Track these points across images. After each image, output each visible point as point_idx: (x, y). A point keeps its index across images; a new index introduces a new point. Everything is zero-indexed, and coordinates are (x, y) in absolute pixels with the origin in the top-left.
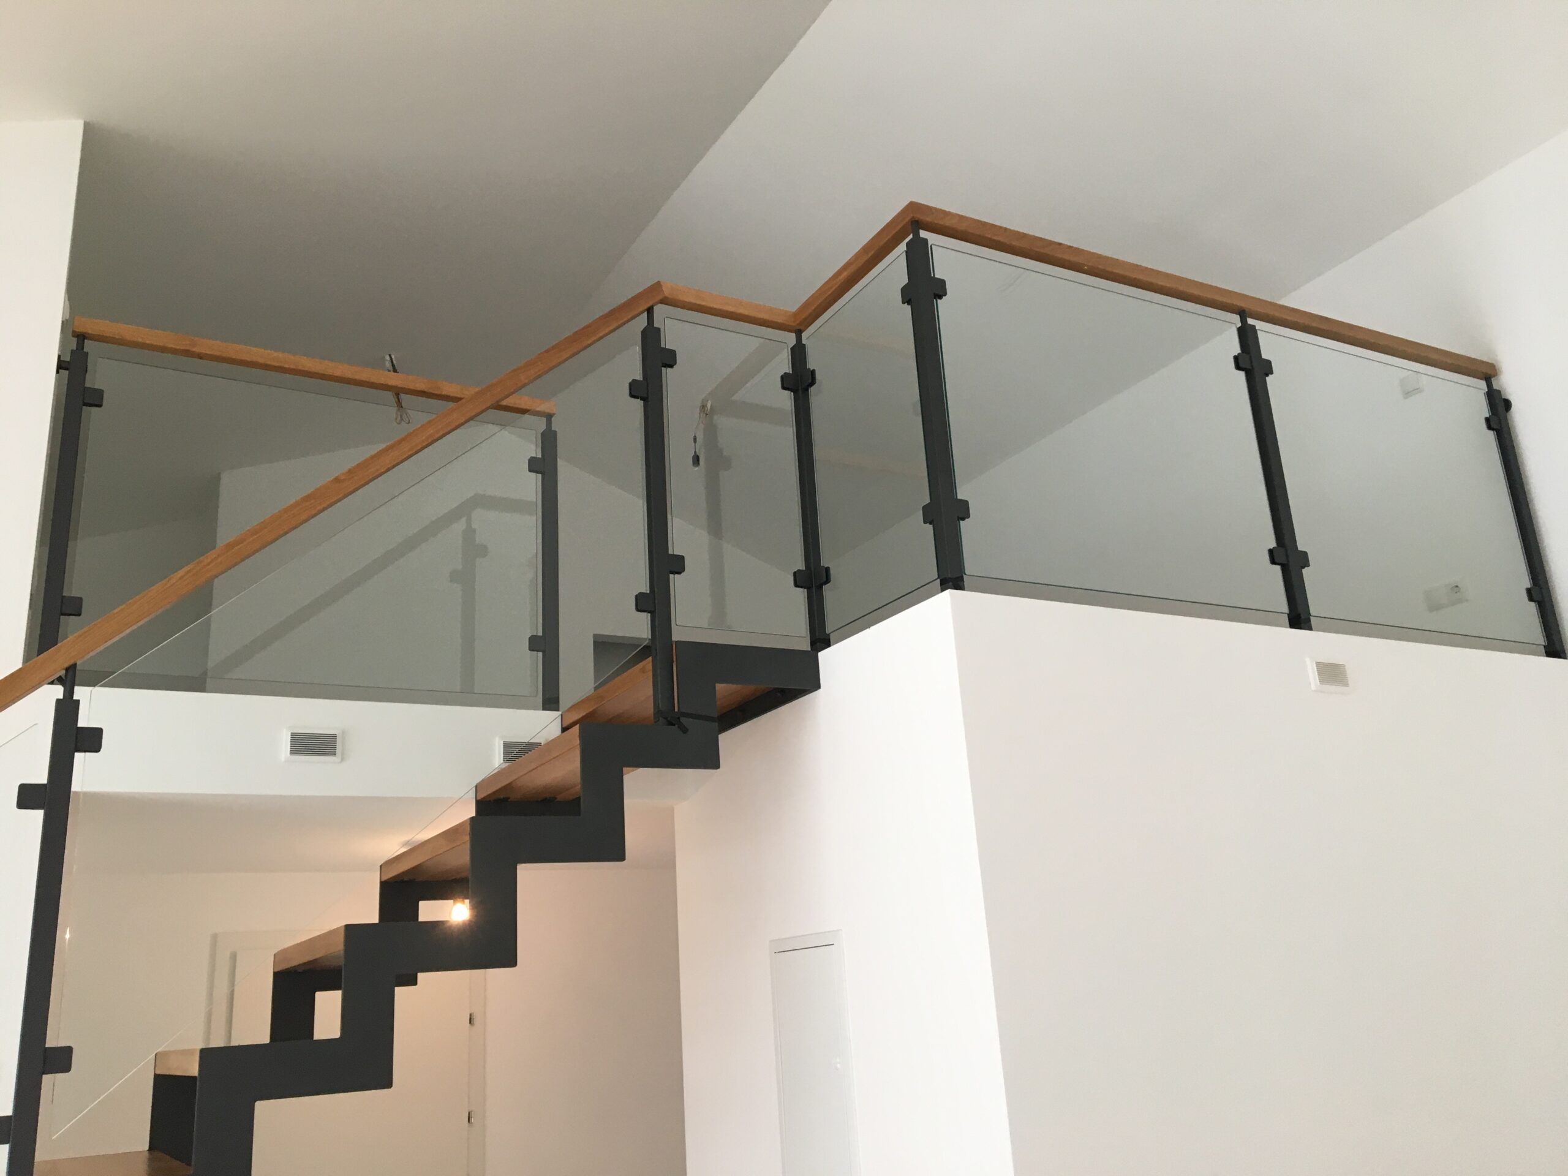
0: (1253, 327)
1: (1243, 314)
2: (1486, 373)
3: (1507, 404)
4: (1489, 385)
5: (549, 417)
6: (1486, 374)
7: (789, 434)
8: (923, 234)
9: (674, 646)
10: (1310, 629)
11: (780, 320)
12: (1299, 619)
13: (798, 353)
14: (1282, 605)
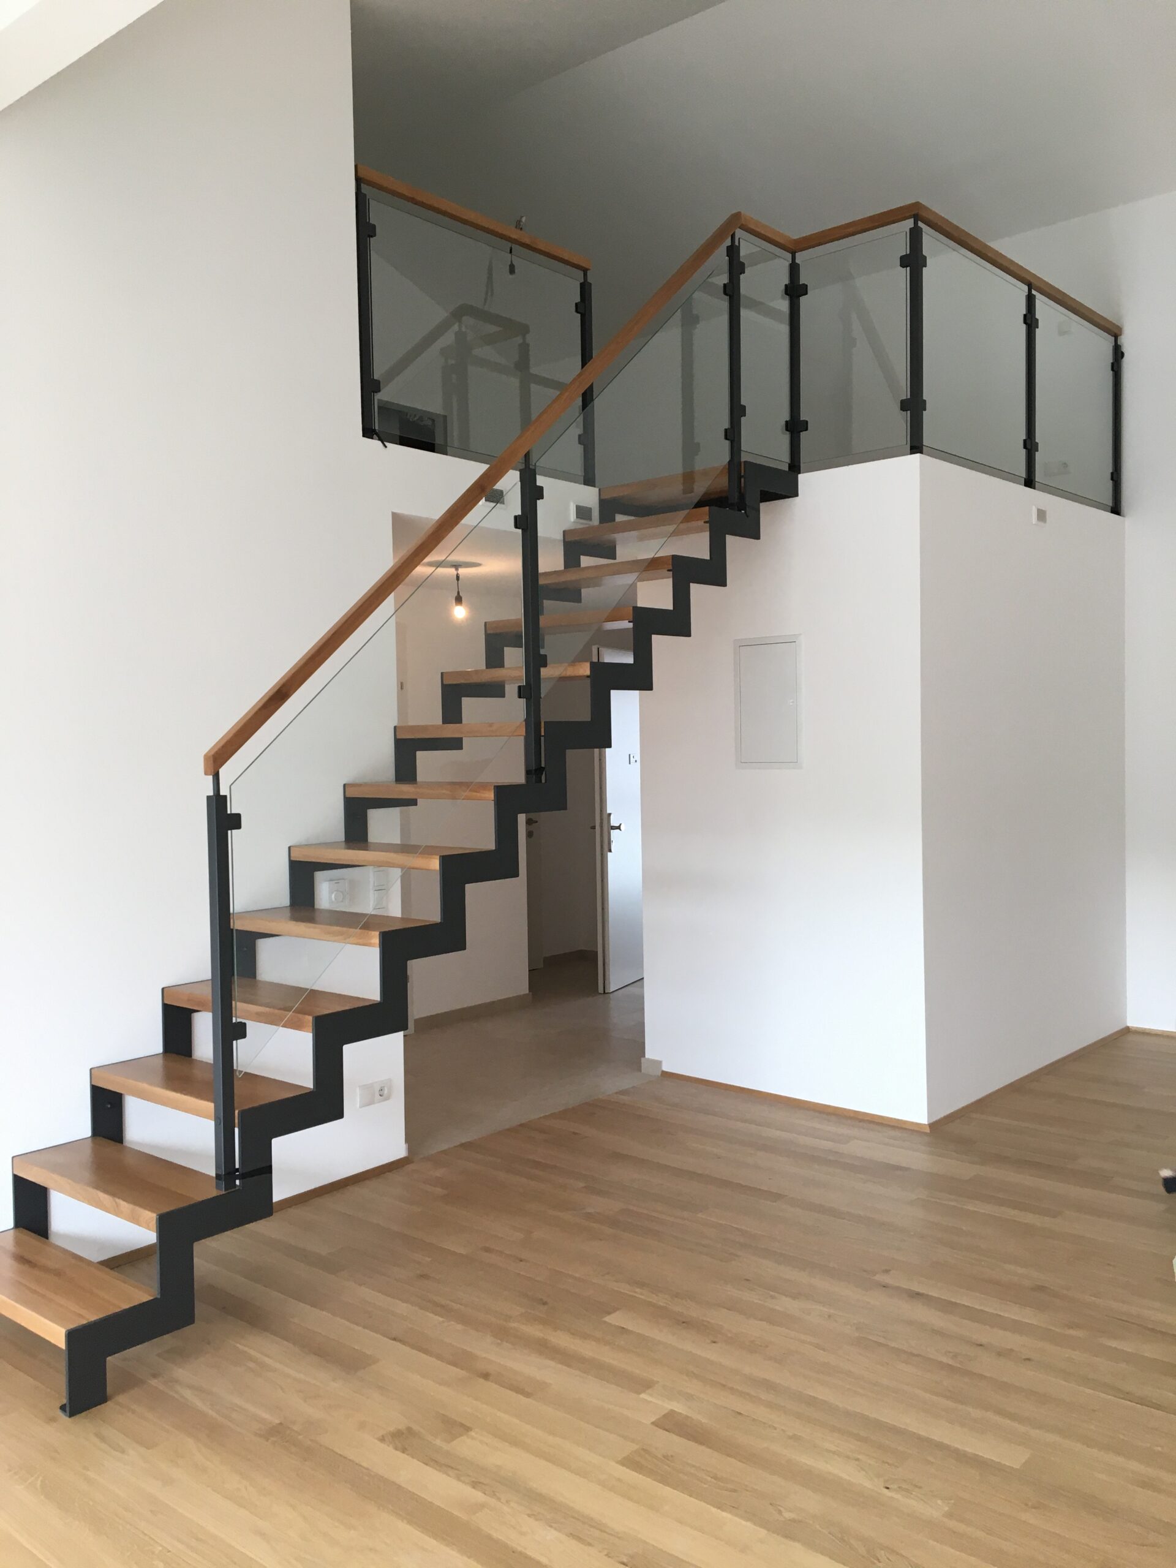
0: (1035, 296)
1: (1030, 286)
2: (1115, 332)
3: (1122, 355)
4: (1116, 341)
5: (585, 271)
6: (1115, 334)
7: (784, 329)
8: (920, 224)
9: (743, 466)
10: (1034, 488)
11: (782, 241)
12: (1029, 483)
13: (794, 269)
14: (1023, 473)
